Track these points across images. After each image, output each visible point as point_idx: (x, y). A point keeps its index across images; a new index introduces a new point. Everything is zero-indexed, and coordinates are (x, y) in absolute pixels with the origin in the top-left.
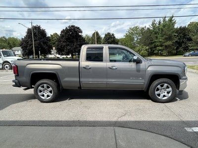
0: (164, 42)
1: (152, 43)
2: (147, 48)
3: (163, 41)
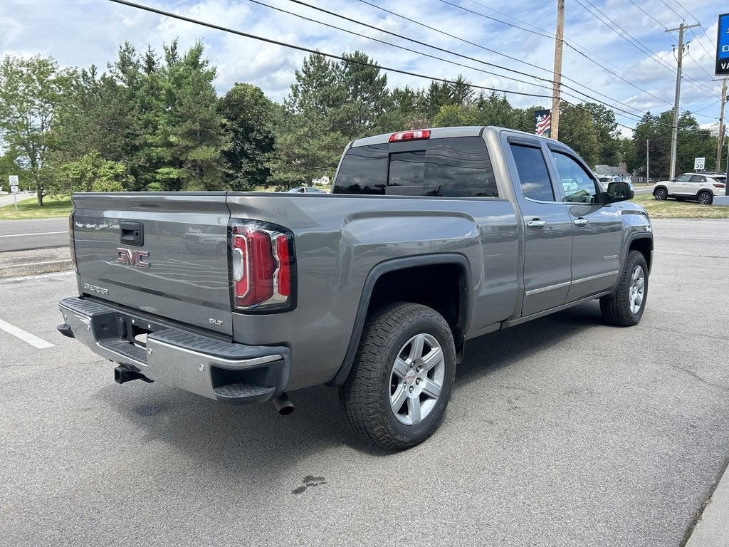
0: (188, 148)
1: (136, 149)
2: (120, 167)
3: (184, 143)
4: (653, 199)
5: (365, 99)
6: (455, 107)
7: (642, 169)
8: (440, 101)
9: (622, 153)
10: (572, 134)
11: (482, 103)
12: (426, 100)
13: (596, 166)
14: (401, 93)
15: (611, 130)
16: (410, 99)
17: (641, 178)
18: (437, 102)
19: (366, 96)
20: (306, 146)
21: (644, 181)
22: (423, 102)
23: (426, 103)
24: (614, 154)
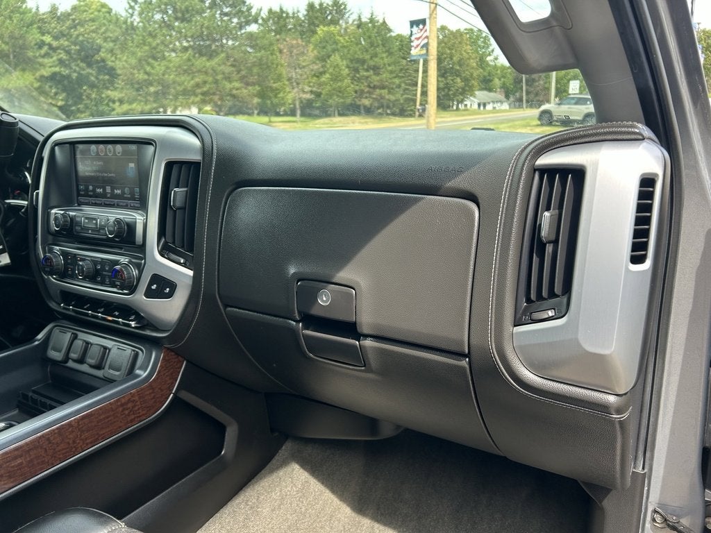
4: (538, 125)
5: (226, 14)
6: (332, 28)
7: (518, 95)
8: (317, 22)
9: (500, 80)
10: (452, 59)
11: (360, 25)
12: (303, 22)
13: (477, 93)
14: (276, 12)
15: (490, 55)
16: (285, 20)
17: (517, 104)
18: (313, 24)
19: (226, 10)
20: (148, 69)
21: (520, 107)
22: (299, 23)
23: (303, 24)
24: (491, 81)
